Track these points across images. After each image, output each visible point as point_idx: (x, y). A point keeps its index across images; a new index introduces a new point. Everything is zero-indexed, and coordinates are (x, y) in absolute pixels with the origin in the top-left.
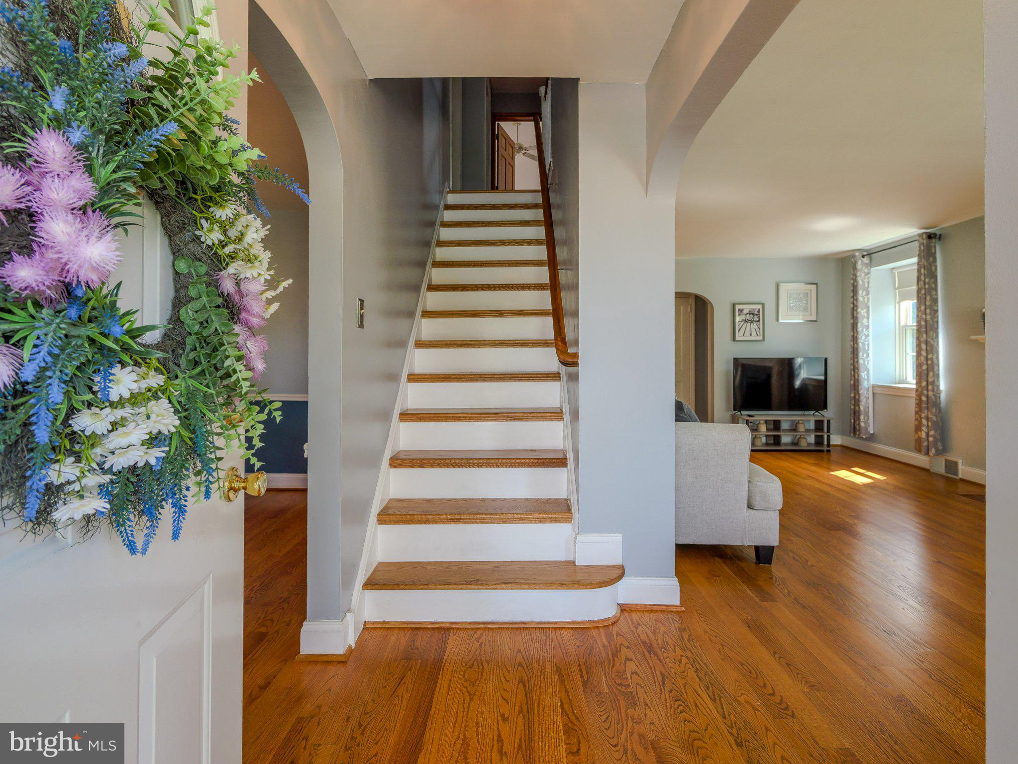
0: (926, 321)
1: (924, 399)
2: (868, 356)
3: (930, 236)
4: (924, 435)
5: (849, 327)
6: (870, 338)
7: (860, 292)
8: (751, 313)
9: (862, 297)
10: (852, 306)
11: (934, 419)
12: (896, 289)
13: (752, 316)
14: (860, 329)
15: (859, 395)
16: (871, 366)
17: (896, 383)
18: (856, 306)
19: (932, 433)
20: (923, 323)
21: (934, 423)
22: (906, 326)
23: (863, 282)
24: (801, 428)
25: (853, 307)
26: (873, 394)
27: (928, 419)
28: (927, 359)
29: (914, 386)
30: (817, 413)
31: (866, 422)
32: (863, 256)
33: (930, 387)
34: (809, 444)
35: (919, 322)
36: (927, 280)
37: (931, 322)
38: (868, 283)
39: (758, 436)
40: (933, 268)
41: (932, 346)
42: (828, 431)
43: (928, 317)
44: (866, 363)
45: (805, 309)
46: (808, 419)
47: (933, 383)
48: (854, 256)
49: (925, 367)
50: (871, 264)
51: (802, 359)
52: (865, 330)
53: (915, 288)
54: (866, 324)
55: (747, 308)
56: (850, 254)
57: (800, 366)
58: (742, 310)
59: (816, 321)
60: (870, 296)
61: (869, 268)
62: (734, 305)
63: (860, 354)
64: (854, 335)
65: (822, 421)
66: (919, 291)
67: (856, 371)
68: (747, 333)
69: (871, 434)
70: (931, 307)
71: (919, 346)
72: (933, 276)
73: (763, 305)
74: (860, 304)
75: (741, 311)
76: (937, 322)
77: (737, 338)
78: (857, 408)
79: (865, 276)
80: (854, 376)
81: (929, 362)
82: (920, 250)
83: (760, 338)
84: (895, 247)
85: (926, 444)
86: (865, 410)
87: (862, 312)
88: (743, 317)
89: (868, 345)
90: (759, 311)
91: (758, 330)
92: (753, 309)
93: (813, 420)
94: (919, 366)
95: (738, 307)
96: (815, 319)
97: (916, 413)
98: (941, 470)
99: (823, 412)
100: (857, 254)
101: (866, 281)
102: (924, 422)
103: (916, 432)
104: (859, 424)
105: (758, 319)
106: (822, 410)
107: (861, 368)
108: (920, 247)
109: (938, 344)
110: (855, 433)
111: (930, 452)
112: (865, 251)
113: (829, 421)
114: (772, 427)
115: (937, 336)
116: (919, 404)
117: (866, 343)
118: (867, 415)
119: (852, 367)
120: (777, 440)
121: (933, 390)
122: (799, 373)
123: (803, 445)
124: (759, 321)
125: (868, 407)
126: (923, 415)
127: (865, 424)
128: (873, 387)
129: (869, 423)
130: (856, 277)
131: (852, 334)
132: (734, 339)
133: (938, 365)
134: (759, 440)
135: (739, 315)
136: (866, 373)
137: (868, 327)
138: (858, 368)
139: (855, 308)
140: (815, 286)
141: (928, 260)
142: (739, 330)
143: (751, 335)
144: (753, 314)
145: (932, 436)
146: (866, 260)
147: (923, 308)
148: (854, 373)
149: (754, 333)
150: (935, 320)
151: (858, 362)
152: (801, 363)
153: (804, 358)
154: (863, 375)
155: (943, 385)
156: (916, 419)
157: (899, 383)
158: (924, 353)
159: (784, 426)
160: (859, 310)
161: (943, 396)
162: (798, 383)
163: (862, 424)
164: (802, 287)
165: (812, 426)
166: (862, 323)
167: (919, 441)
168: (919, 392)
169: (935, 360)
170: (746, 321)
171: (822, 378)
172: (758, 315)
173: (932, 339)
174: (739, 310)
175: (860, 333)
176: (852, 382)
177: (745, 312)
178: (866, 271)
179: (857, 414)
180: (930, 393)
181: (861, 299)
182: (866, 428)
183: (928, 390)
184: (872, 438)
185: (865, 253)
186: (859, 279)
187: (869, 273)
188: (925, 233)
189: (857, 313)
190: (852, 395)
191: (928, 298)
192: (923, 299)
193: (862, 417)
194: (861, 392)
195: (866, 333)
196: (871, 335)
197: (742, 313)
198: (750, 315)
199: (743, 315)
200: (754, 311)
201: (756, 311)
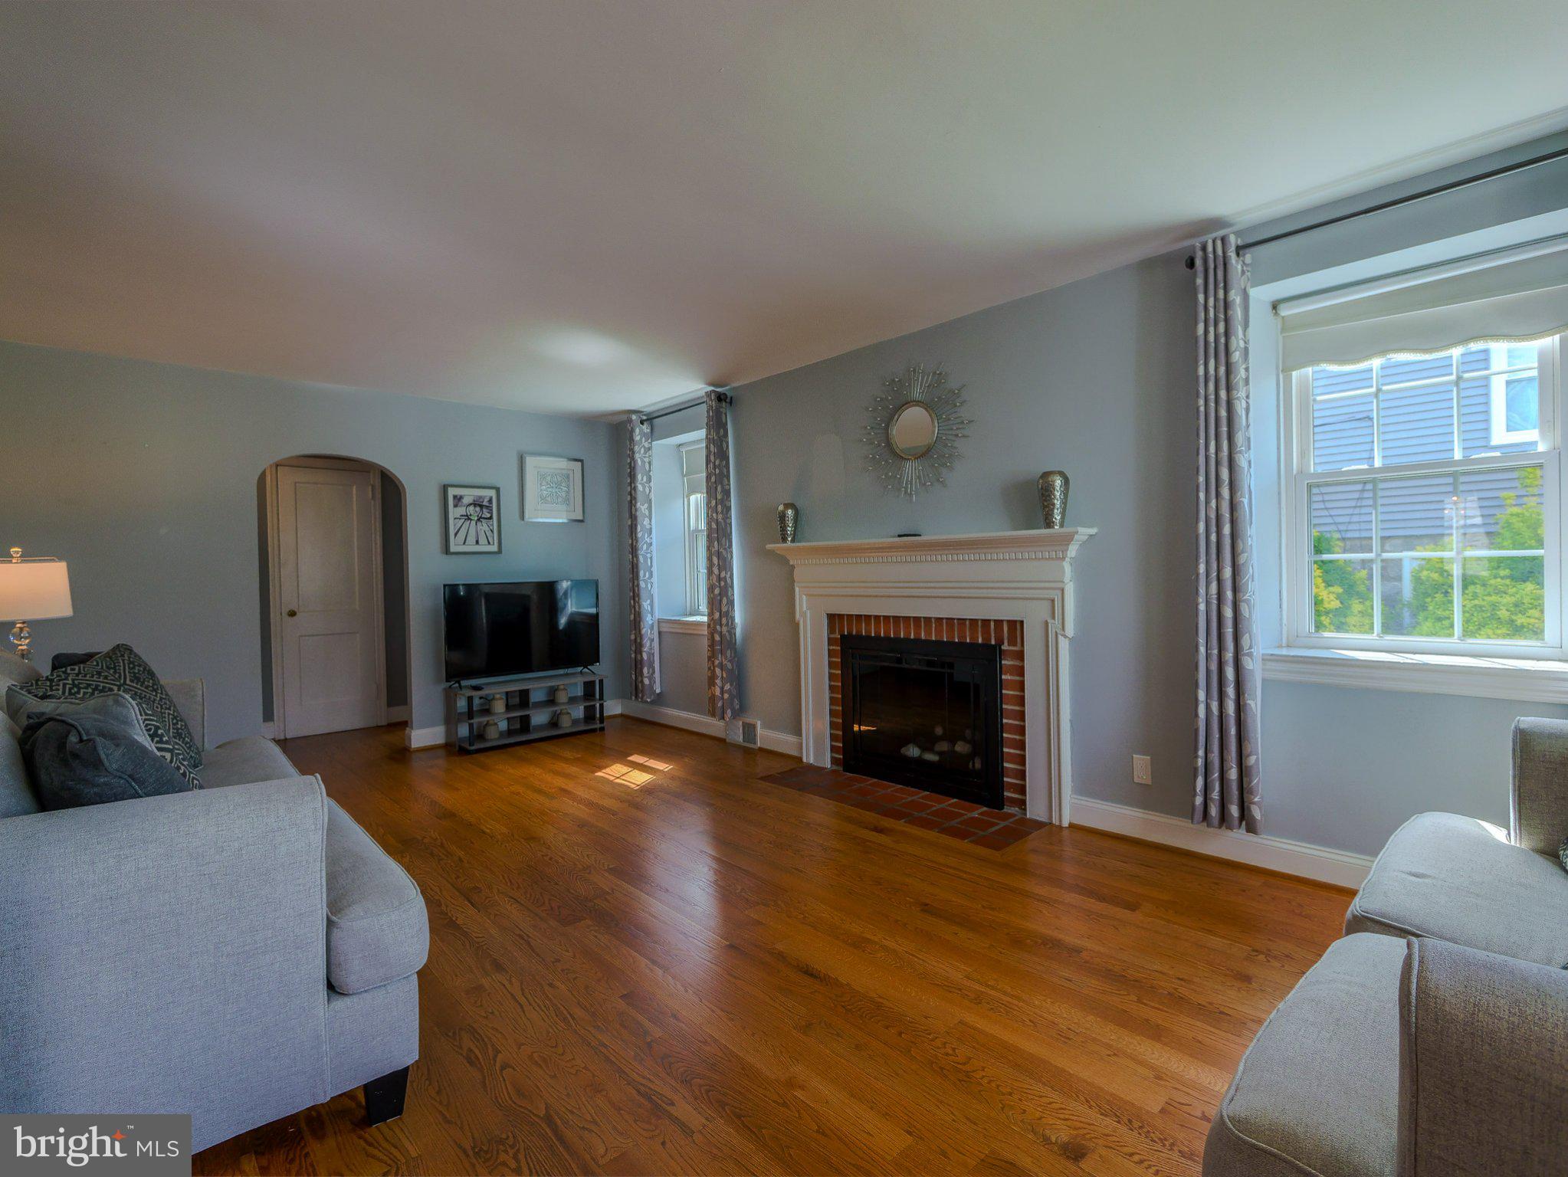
0: (717, 523)
1: (717, 638)
2: (651, 575)
3: (720, 398)
4: (718, 692)
5: (627, 531)
6: (654, 547)
7: (639, 477)
8: (477, 504)
9: (642, 484)
10: (629, 498)
11: (729, 666)
12: (683, 476)
13: (478, 509)
14: (640, 535)
15: (641, 637)
16: (655, 591)
17: (686, 615)
18: (635, 498)
19: (727, 687)
20: (714, 526)
21: (730, 672)
22: (697, 530)
23: (643, 462)
24: (562, 697)
25: (631, 501)
26: (660, 633)
27: (722, 666)
28: (719, 579)
29: (705, 619)
30: (586, 670)
31: (651, 678)
32: (642, 422)
33: (724, 621)
34: (575, 722)
35: (709, 524)
36: (717, 463)
37: (723, 524)
38: (650, 463)
39: (491, 722)
40: (725, 445)
41: (725, 560)
42: (601, 698)
43: (720, 516)
44: (649, 586)
45: (567, 501)
46: (571, 682)
47: (727, 614)
48: (630, 421)
49: (717, 591)
50: (652, 435)
51: (569, 583)
52: (646, 536)
53: (704, 475)
54: (648, 527)
55: (469, 495)
56: (624, 417)
57: (566, 594)
58: (461, 498)
59: (582, 521)
60: (652, 484)
61: (650, 441)
62: (445, 488)
63: (641, 573)
64: (632, 543)
65: (593, 682)
66: (708, 478)
67: (637, 599)
68: (471, 539)
69: (658, 694)
70: (722, 502)
71: (710, 559)
72: (723, 455)
73: (498, 490)
74: (640, 497)
75: (458, 499)
76: (730, 524)
77: (453, 549)
78: (639, 657)
79: (645, 453)
80: (634, 607)
81: (722, 584)
82: (708, 417)
83: (494, 548)
84: (680, 410)
85: (720, 704)
86: (649, 658)
87: (642, 507)
88: (461, 511)
89: (651, 558)
90: (490, 501)
91: (489, 534)
92: (480, 497)
93: (580, 681)
94: (711, 589)
95: (452, 492)
96: (581, 518)
97: (709, 658)
98: (738, 737)
99: (594, 668)
100: (634, 417)
101: (646, 460)
102: (718, 671)
103: (710, 688)
104: (642, 682)
105: (488, 515)
106: (592, 664)
107: (643, 594)
108: (708, 412)
109: (732, 557)
110: (637, 696)
111: (725, 715)
112: (645, 415)
113: (601, 682)
114: (517, 700)
115: (731, 546)
116: (712, 645)
117: (649, 555)
118: (651, 666)
119: (632, 594)
120: (525, 724)
121: (727, 624)
122: (565, 605)
123: (566, 724)
124: (491, 518)
125: (653, 654)
126: (717, 662)
127: (650, 682)
128: (660, 621)
129: (655, 680)
130: (633, 453)
131: (630, 542)
132: (446, 550)
133: (732, 587)
134: (493, 727)
135: (456, 506)
136: (648, 602)
137: (650, 531)
138: (638, 595)
139: (633, 502)
140: (580, 463)
141: (718, 433)
142: (456, 534)
143: (477, 542)
144: (481, 506)
145: (726, 692)
146: (646, 428)
147: (713, 503)
148: (635, 603)
149: (483, 540)
150: (728, 521)
151: (638, 585)
152: (567, 588)
153: (572, 581)
154: (645, 605)
155: (738, 617)
156: (709, 669)
157: (691, 615)
158: (716, 571)
159: (537, 696)
160: (638, 504)
161: (738, 631)
162: (563, 621)
163: (646, 681)
164: (562, 464)
165: (579, 692)
166: (643, 523)
167: (712, 699)
168: (712, 625)
169: (729, 580)
170: (468, 518)
171: (593, 611)
172: (489, 508)
173: (725, 549)
174: (455, 497)
175: (640, 540)
176: (632, 617)
177: (466, 501)
178: (647, 445)
179: (639, 666)
180: (725, 629)
181: (640, 487)
182: (651, 686)
183: (721, 625)
184: (659, 700)
185: (645, 418)
186: (637, 456)
187: (649, 449)
188: (714, 391)
189: (636, 510)
190: (633, 637)
191: (719, 488)
192: (713, 491)
193: (645, 670)
194: (643, 631)
195: (648, 540)
196: (654, 544)
197: (460, 504)
198: (475, 506)
199: (461, 506)
200: (482, 500)
201: (486, 500)
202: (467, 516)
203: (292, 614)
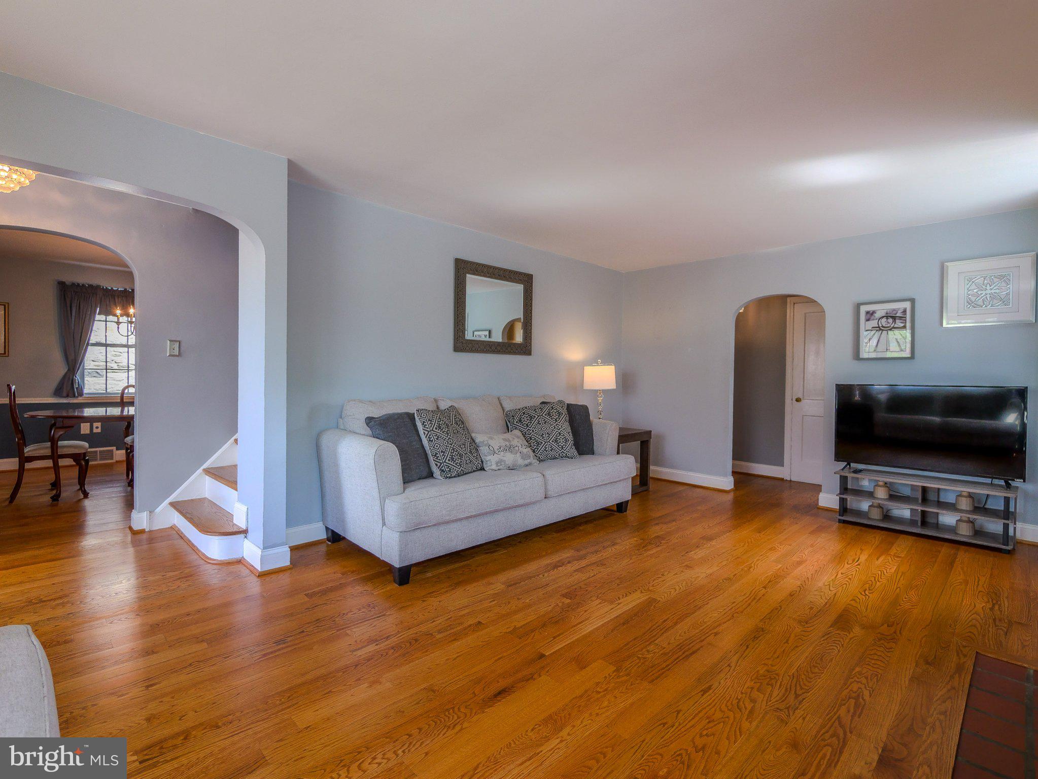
8: (890, 316)
13: (890, 320)
55: (882, 309)
58: (874, 312)
62: (858, 306)
68: (883, 347)
73: (913, 301)
75: (870, 314)
77: (864, 355)
83: (907, 354)
88: (874, 323)
90: (905, 311)
91: (902, 341)
92: (894, 310)
95: (863, 309)
105: (902, 325)
106: (1016, 478)
124: (904, 327)
132: (857, 357)
135: (868, 320)
142: (867, 344)
143: (888, 350)
144: (894, 318)
149: (895, 347)
172: (903, 318)
174: (868, 313)
177: (878, 315)
197: (872, 317)
198: (887, 319)
199: (873, 320)
200: (895, 312)
201: (899, 312)
202: (879, 327)
203: (798, 400)
